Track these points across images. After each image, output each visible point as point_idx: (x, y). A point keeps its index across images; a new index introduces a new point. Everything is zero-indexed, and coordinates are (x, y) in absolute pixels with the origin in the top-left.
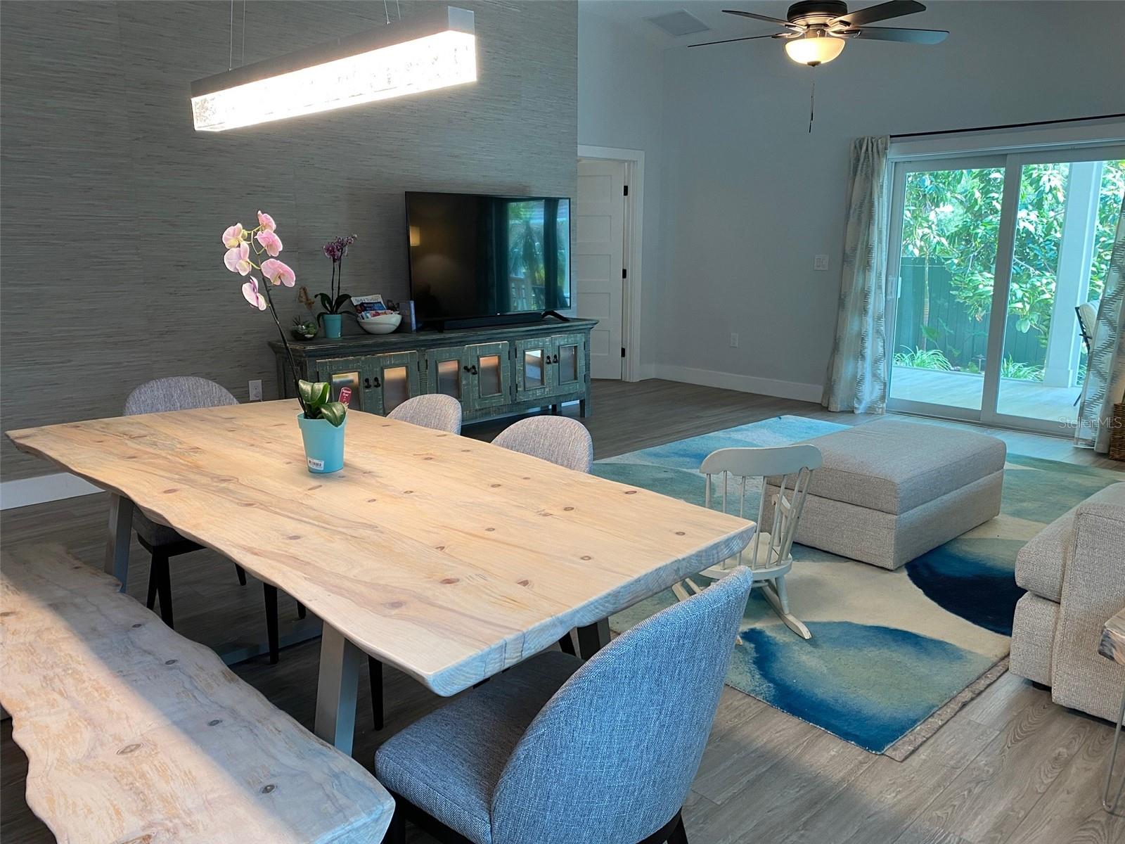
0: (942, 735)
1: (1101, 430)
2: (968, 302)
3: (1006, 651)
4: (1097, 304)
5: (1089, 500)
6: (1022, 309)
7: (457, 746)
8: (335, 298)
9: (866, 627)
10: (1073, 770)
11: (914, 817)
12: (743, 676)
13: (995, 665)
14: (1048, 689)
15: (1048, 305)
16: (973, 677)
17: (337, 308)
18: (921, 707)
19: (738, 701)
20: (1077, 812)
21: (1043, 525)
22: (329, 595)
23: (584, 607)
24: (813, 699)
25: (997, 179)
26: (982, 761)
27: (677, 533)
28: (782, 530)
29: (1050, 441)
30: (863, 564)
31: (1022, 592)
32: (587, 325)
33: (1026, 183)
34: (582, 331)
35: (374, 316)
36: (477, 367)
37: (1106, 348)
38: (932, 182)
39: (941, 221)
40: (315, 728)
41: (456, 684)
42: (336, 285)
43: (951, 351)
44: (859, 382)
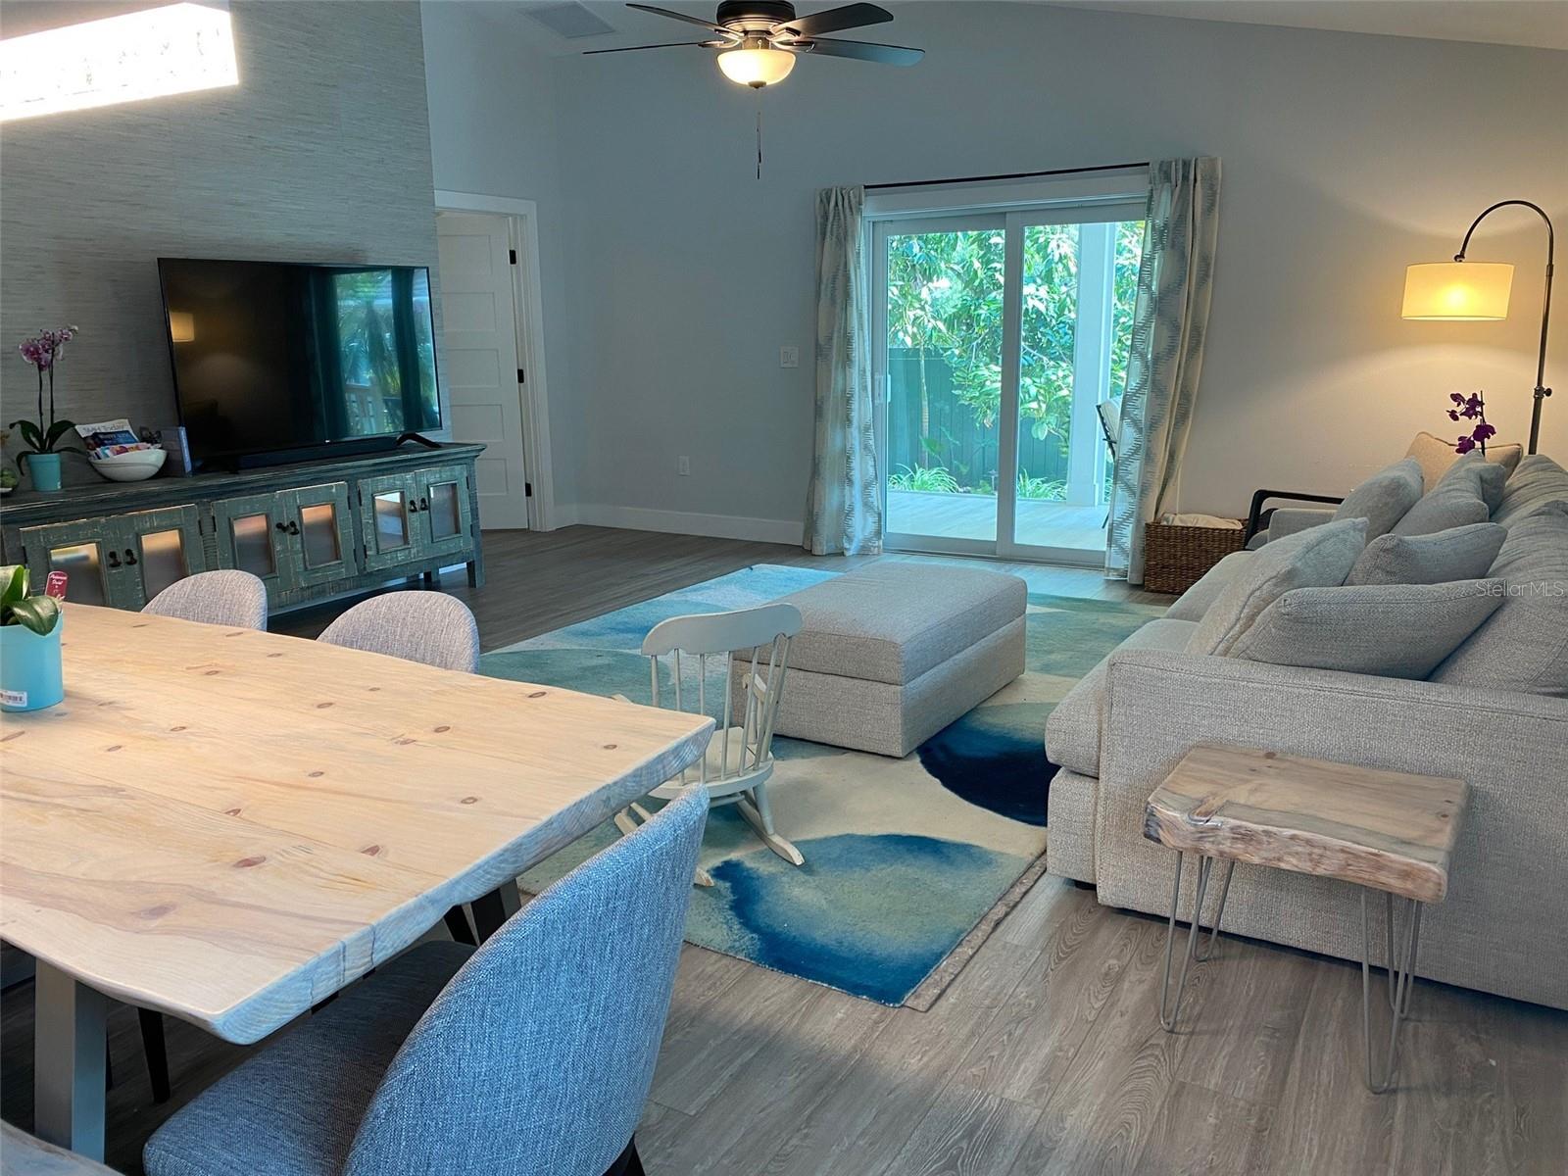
0: (973, 968)
1: (1133, 556)
2: (974, 404)
3: (1041, 847)
4: (1120, 399)
5: (1123, 645)
6: (1038, 410)
7: (281, 1113)
8: (47, 426)
9: (873, 837)
10: (1126, 985)
11: (944, 1082)
12: (715, 928)
13: (1031, 866)
14: (1092, 887)
15: (1066, 404)
16: (1006, 886)
17: (51, 444)
18: (946, 935)
19: (712, 965)
20: (1133, 1037)
21: (1075, 680)
22: (38, 911)
23: (467, 874)
24: (812, 946)
25: (998, 244)
26: (1022, 992)
27: (607, 747)
28: (758, 722)
29: (1080, 574)
30: (864, 754)
31: (1056, 768)
32: (468, 451)
33: (1032, 250)
34: (462, 462)
35: (119, 453)
36: (297, 523)
37: (1133, 454)
38: (921, 248)
39: (937, 300)
40: (36, 1125)
41: (264, 1022)
42: (46, 407)
43: (958, 467)
44: (847, 515)
